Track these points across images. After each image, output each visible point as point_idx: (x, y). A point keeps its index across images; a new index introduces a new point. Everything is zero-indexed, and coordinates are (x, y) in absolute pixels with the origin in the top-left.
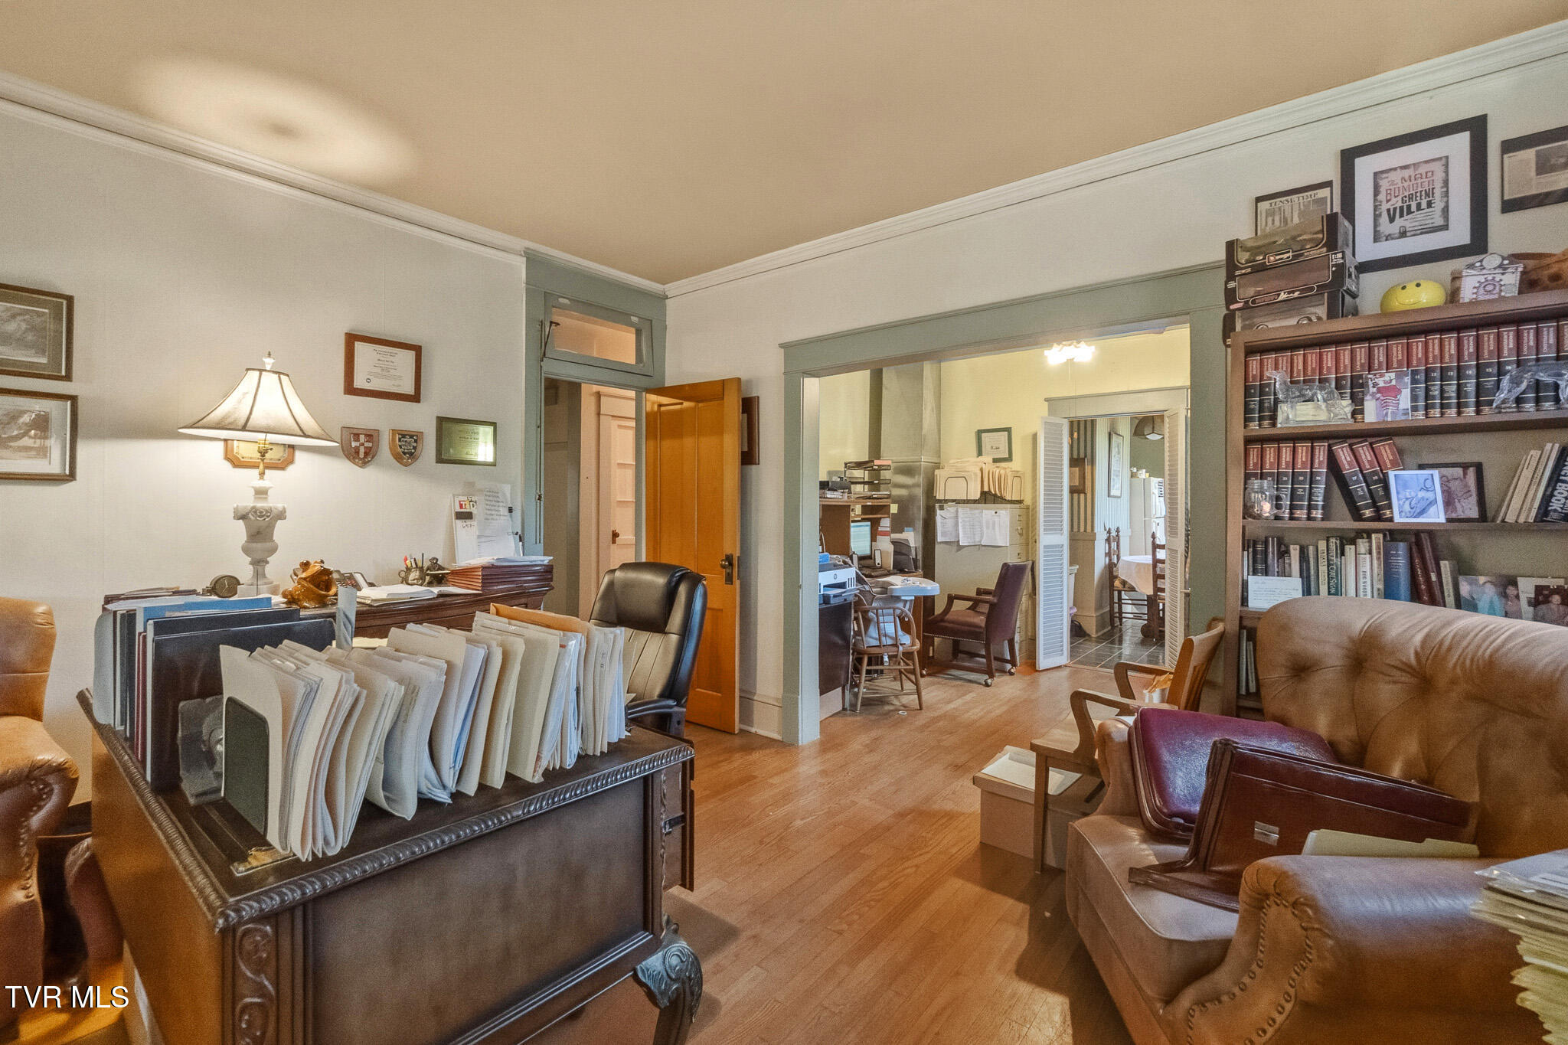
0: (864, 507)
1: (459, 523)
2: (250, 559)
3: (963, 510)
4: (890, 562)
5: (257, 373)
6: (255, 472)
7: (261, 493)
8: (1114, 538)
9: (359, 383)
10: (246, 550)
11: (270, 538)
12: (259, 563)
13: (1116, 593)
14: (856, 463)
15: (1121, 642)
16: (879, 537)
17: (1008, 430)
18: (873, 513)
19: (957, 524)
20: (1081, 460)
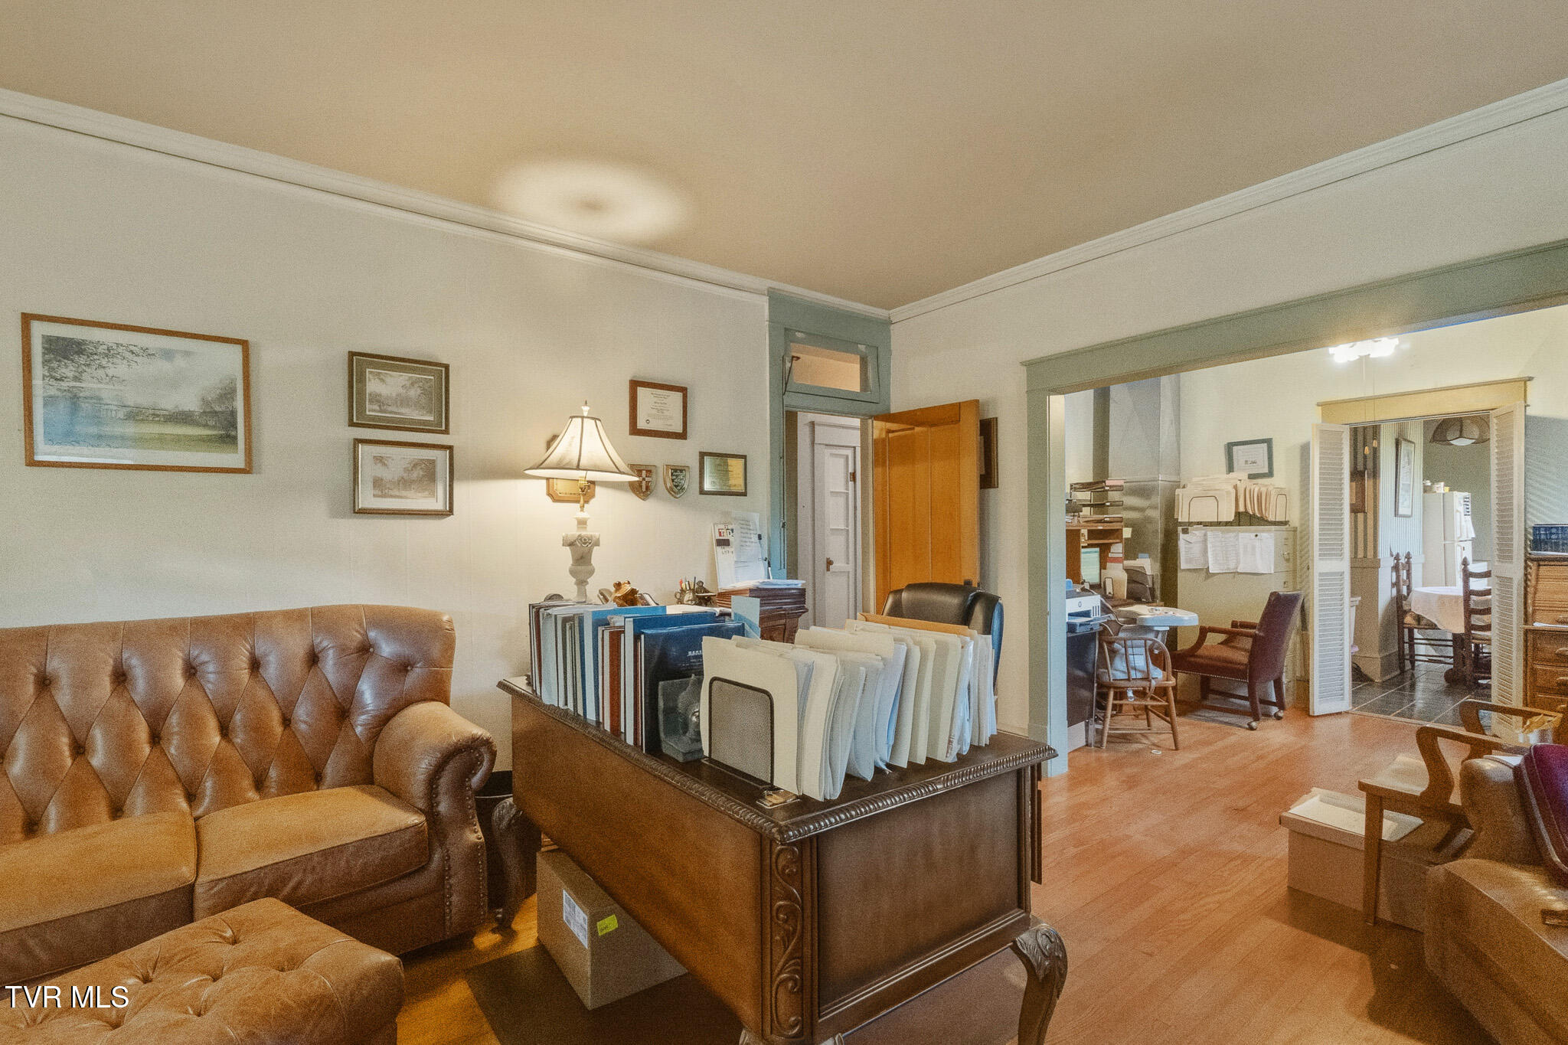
0: (1090, 532)
1: (719, 549)
2: (574, 580)
3: (1212, 534)
4: (1123, 592)
5: (580, 419)
6: (577, 506)
7: (582, 523)
8: (1402, 566)
9: (641, 424)
10: (573, 573)
11: (589, 563)
12: (581, 583)
13: (1406, 631)
14: (1082, 484)
15: (1413, 686)
16: (1108, 564)
17: (1268, 442)
18: (1103, 538)
19: (1205, 551)
20: (1364, 471)
